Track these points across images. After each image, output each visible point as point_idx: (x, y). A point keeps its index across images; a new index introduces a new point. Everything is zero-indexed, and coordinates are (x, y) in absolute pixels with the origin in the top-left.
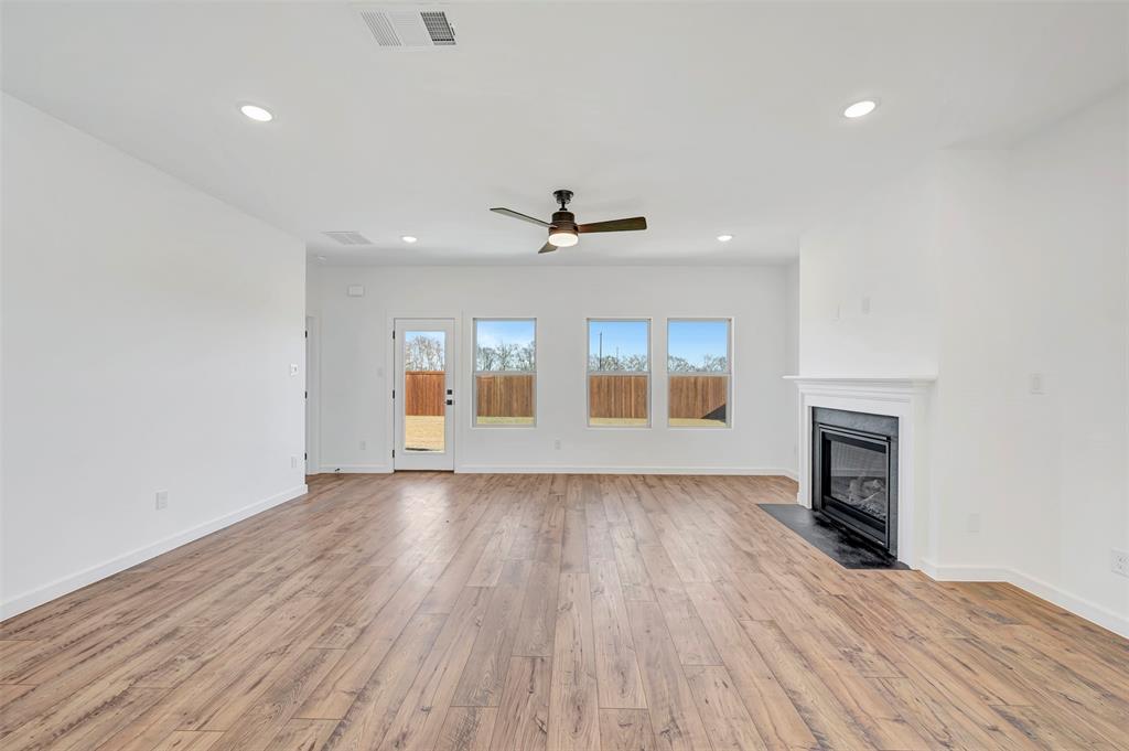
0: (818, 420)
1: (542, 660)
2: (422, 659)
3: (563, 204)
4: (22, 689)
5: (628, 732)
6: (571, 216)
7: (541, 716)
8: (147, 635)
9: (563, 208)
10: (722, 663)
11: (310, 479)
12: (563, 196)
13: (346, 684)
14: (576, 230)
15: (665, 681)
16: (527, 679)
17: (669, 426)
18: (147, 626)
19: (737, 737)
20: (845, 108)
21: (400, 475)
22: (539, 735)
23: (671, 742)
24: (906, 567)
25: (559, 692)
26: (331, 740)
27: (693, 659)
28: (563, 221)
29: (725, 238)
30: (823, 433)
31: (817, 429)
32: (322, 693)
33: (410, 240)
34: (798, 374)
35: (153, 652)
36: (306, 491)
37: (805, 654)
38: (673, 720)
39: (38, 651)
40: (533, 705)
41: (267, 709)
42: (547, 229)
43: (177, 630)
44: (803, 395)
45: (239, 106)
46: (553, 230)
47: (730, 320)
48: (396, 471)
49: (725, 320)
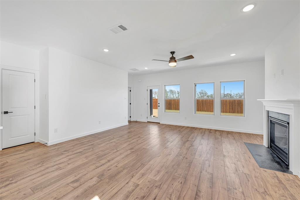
0: (270, 115)
1: (144, 165)
2: (123, 158)
3: (173, 55)
4: (73, 147)
5: (149, 183)
6: (174, 58)
7: (135, 174)
8: (90, 144)
9: (173, 56)
10: (185, 178)
11: (130, 122)
12: (173, 53)
13: (108, 159)
14: (176, 61)
15: (167, 177)
16: (138, 167)
17: (220, 115)
18: (90, 143)
19: (173, 194)
20: (243, 8)
21: (148, 123)
22: (131, 177)
23: (156, 188)
24: (291, 173)
25: (142, 171)
26: (100, 166)
27: (179, 175)
28: (173, 59)
29: (233, 55)
30: (271, 120)
31: (269, 119)
32: (104, 159)
33: (146, 68)
34: (264, 99)
35: (89, 147)
36: (128, 124)
37: (213, 184)
38: (161, 185)
39: (77, 143)
40: (135, 172)
41: (96, 159)
42: (168, 62)
43: (93, 144)
44: (265, 106)
45: (103, 49)
46: (170, 62)
47: (245, 81)
48: (148, 122)
49: (243, 80)
